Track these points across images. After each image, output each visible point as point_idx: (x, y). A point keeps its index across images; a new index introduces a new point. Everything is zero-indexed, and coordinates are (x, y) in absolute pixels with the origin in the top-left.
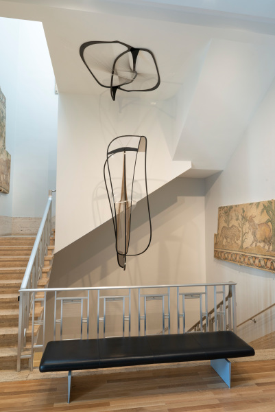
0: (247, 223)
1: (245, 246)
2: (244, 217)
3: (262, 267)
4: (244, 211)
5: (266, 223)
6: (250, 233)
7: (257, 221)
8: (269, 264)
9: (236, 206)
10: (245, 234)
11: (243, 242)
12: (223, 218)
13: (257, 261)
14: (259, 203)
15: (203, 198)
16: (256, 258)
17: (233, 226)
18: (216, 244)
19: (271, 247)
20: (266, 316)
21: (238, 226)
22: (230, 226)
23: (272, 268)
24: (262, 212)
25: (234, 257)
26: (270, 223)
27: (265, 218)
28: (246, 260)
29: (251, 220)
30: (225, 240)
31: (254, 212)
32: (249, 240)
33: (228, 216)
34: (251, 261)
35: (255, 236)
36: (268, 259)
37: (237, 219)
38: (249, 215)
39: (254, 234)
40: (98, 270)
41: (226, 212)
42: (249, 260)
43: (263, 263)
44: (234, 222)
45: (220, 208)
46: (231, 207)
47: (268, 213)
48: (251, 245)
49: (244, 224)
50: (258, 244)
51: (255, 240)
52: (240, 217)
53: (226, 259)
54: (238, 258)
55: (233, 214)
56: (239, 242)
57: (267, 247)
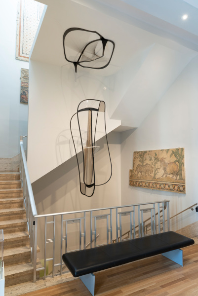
0: (159, 162)
1: (157, 177)
2: (156, 159)
3: (170, 190)
4: (156, 155)
5: (175, 162)
6: (162, 169)
7: (167, 161)
8: (176, 188)
9: (150, 151)
10: (157, 170)
11: (155, 175)
12: (138, 159)
13: (167, 187)
14: (168, 150)
15: (120, 145)
16: (166, 184)
17: (147, 164)
18: (131, 177)
19: (178, 177)
20: (173, 220)
21: (151, 164)
22: (145, 164)
23: (179, 190)
24: (171, 155)
25: (147, 184)
26: (177, 163)
27: (174, 159)
28: (158, 186)
29: (162, 160)
30: (140, 173)
31: (164, 155)
32: (160, 173)
33: (142, 158)
34: (162, 186)
35: (165, 170)
36: (175, 185)
37: (151, 160)
38: (160, 157)
39: (165, 169)
40: (49, 198)
41: (140, 155)
42: (160, 185)
43: (171, 187)
44: (148, 162)
45: (135, 153)
46: (145, 152)
47: (175, 156)
48: (162, 176)
49: (156, 163)
50: (168, 176)
51: (166, 173)
52: (153, 158)
53: (140, 186)
54: (151, 185)
55: (147, 156)
56: (152, 175)
57: (175, 177)
